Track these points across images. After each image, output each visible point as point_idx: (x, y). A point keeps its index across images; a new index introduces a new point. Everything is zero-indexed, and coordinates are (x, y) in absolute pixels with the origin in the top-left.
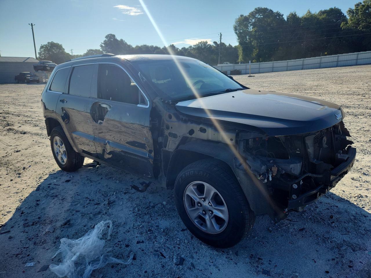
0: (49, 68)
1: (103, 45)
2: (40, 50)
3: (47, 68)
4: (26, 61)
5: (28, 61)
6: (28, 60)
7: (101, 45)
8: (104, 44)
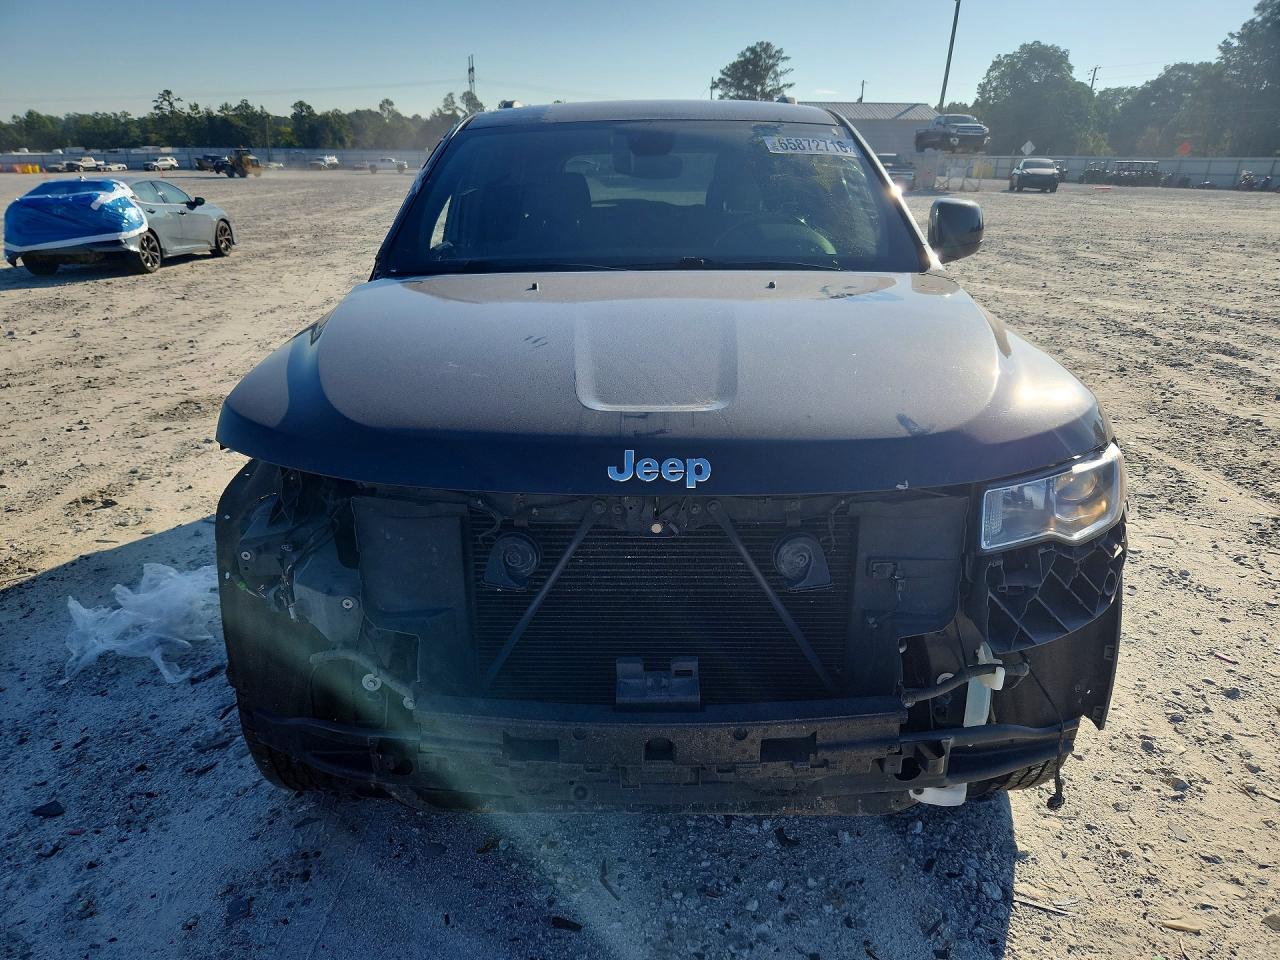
0: (957, 140)
1: (1236, 43)
2: (988, 74)
3: (952, 140)
4: (902, 117)
5: (911, 115)
6: (911, 112)
7: (1224, 42)
8: (1241, 37)
